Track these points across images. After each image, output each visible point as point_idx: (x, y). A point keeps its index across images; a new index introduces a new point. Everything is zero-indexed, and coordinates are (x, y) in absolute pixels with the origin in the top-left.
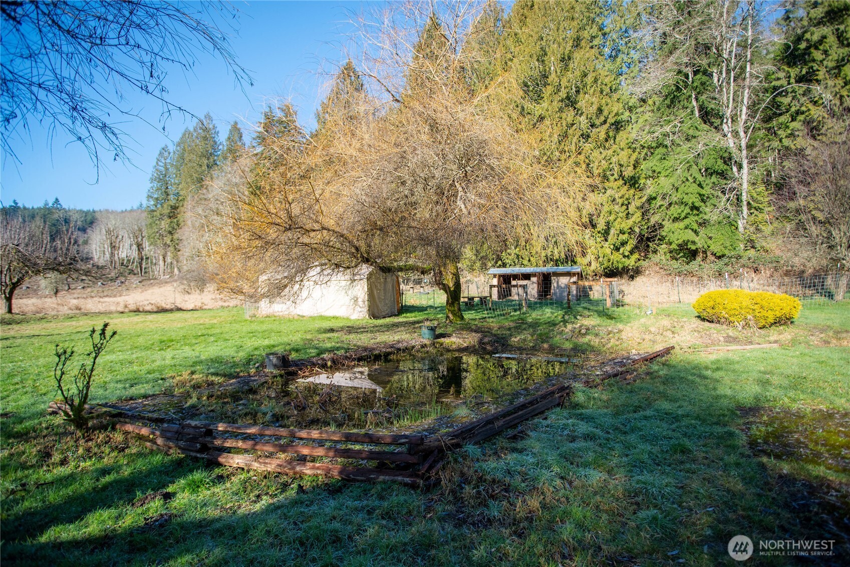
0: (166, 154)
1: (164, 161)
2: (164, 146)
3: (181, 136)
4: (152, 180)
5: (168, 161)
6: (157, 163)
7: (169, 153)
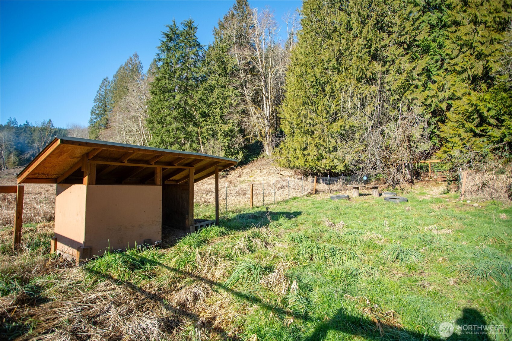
0: (106, 83)
1: (105, 88)
2: (105, 77)
3: (117, 70)
4: (95, 101)
5: (108, 88)
6: (100, 89)
7: (109, 83)
